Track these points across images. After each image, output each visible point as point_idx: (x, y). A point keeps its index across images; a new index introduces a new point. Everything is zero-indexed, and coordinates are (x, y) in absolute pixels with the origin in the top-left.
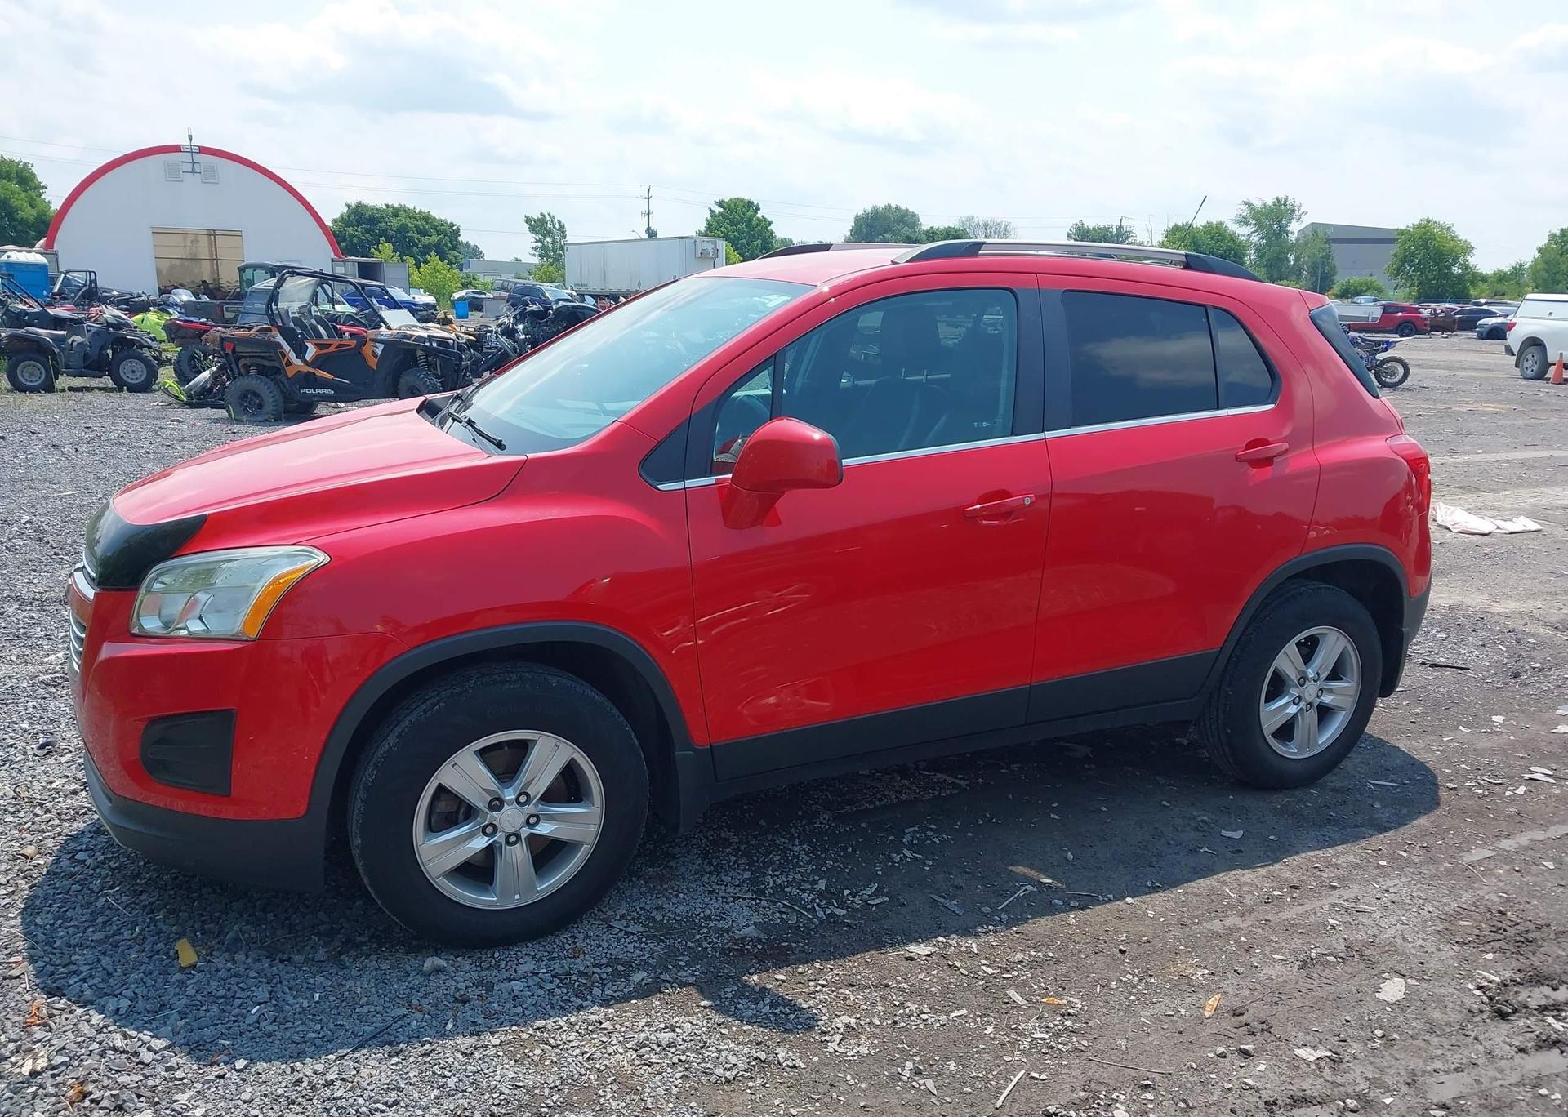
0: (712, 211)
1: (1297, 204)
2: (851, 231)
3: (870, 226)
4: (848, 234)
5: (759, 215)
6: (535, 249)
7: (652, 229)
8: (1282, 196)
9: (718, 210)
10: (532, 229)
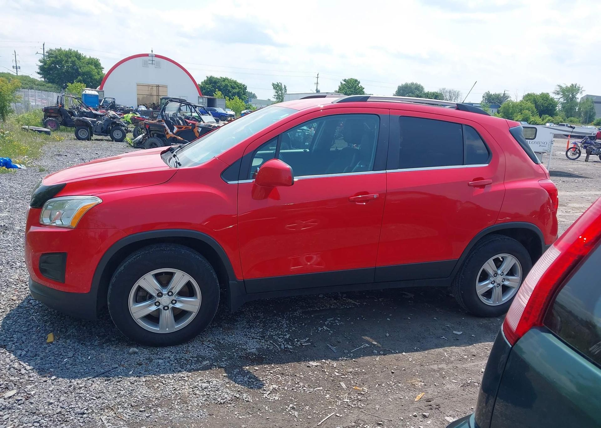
0: (341, 83)
1: (581, 87)
3: (404, 90)
4: (395, 93)
5: (360, 85)
6: (275, 95)
7: (318, 89)
8: (574, 83)
9: (344, 83)
10: (274, 88)
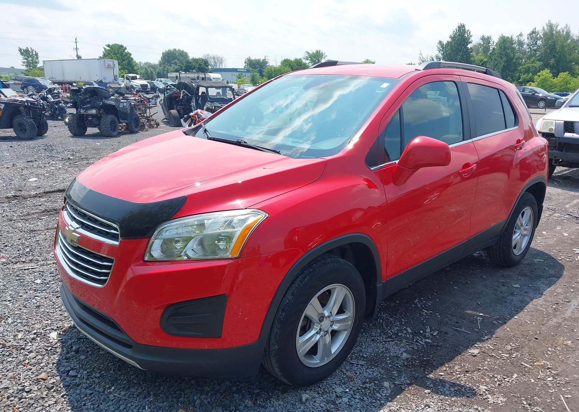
0: (105, 49)
1: (323, 52)
2: (161, 58)
3: (168, 56)
4: (160, 59)
5: (126, 51)
6: (24, 62)
7: (79, 55)
8: (318, 50)
9: (108, 48)
10: (22, 54)
